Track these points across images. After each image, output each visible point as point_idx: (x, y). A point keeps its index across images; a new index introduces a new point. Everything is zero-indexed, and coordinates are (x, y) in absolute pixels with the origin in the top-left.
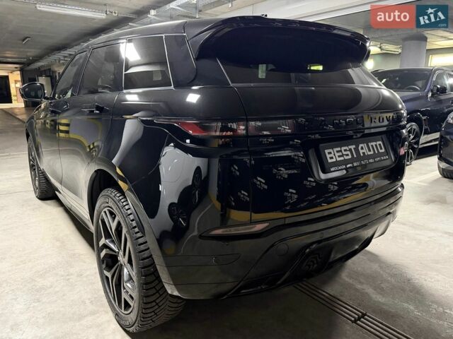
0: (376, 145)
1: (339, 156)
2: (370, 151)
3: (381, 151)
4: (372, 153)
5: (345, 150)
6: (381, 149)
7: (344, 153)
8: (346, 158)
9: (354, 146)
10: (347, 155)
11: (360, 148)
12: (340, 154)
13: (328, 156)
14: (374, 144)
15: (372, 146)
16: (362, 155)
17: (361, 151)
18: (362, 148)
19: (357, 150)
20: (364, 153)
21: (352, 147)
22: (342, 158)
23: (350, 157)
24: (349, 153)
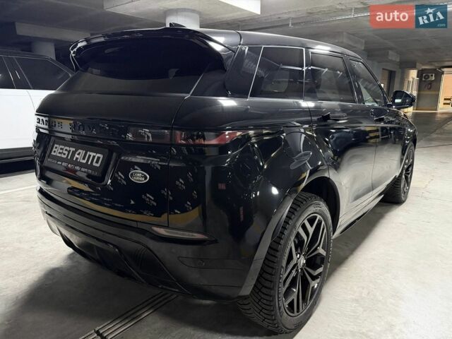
0: (94, 157)
1: (60, 153)
2: (84, 159)
3: (94, 164)
4: (84, 161)
5: (66, 150)
6: (97, 162)
7: (64, 152)
8: (63, 156)
9: (74, 149)
10: (64, 154)
11: (77, 152)
12: (61, 151)
13: (54, 149)
14: (92, 154)
15: (90, 156)
16: (74, 159)
17: (76, 156)
18: (79, 154)
19: (74, 153)
20: (77, 158)
21: (72, 149)
22: (60, 155)
23: (65, 156)
24: (67, 153)
